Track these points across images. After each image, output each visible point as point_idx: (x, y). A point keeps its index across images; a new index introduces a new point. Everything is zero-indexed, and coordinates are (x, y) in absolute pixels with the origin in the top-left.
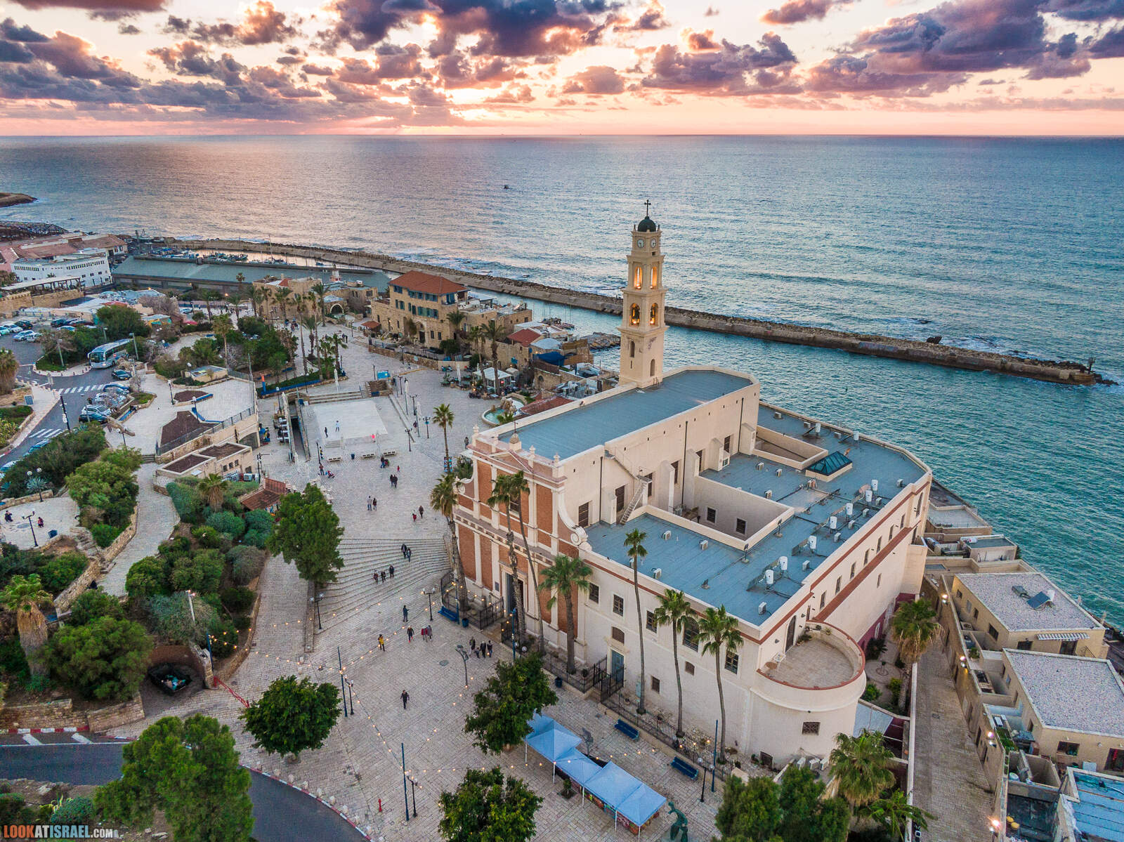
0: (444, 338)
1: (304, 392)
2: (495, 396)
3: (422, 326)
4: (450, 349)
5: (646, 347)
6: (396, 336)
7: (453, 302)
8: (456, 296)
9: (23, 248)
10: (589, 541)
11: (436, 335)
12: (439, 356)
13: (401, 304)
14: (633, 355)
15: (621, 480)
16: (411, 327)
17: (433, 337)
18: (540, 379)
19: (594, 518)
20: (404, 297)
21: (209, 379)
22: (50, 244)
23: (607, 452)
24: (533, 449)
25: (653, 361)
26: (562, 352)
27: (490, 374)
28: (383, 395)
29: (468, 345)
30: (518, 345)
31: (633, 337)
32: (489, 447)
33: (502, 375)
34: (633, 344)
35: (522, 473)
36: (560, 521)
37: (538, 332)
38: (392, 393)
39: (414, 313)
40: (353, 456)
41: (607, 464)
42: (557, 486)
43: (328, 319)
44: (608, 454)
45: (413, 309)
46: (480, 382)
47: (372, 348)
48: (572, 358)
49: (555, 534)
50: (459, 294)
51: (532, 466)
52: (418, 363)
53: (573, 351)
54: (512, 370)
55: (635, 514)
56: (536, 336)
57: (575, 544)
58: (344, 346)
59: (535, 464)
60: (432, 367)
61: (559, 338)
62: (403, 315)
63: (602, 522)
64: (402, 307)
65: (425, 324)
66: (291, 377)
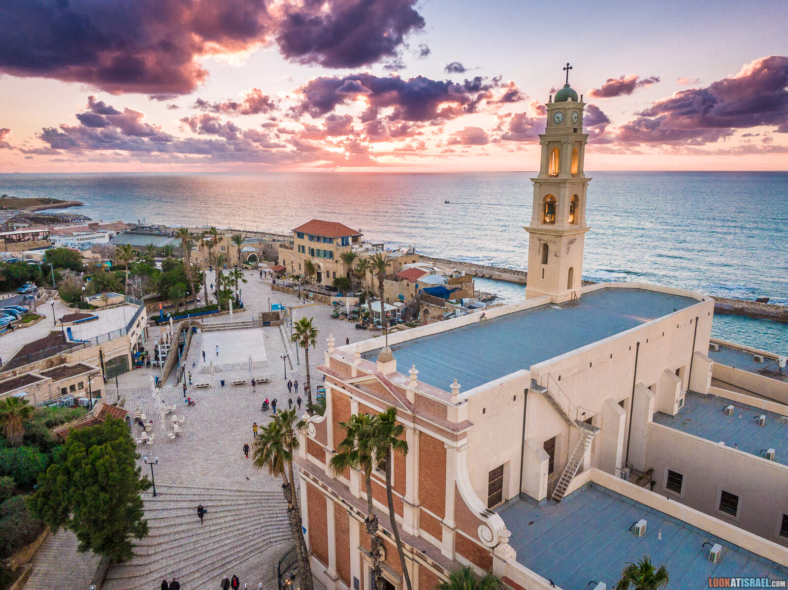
0: (338, 276)
1: (200, 321)
2: (380, 327)
3: (319, 267)
4: (342, 286)
5: (563, 250)
6: (298, 277)
7: (347, 244)
8: (350, 240)
9: (55, 228)
10: (512, 542)
11: (331, 275)
12: (332, 293)
13: (302, 249)
14: (545, 261)
15: (553, 427)
16: (310, 268)
17: (328, 276)
18: (426, 312)
19: (511, 490)
20: (306, 242)
21: (104, 303)
22: (75, 226)
23: (534, 381)
24: (414, 371)
25: (571, 269)
26: (448, 287)
27: (376, 307)
28: (274, 325)
29: (360, 283)
30: (405, 282)
31: (546, 238)
32: (347, 368)
33: (388, 307)
34: (546, 247)
35: (393, 412)
36: (458, 498)
37: (425, 270)
38: (282, 323)
39: (313, 255)
40: (223, 383)
41: (535, 400)
42: (455, 438)
43: (245, 265)
44: (535, 385)
45: (312, 252)
46: (367, 315)
47: (274, 287)
48: (457, 292)
49: (449, 520)
50: (353, 237)
51: (412, 400)
52: (313, 299)
53: (458, 286)
54: (399, 304)
55: (576, 483)
56: (423, 273)
57: (486, 545)
58: (244, 281)
59: (418, 397)
60: (325, 302)
61: (445, 276)
62: (305, 258)
63: (523, 496)
64: (303, 251)
65: (321, 265)
66: (191, 307)
